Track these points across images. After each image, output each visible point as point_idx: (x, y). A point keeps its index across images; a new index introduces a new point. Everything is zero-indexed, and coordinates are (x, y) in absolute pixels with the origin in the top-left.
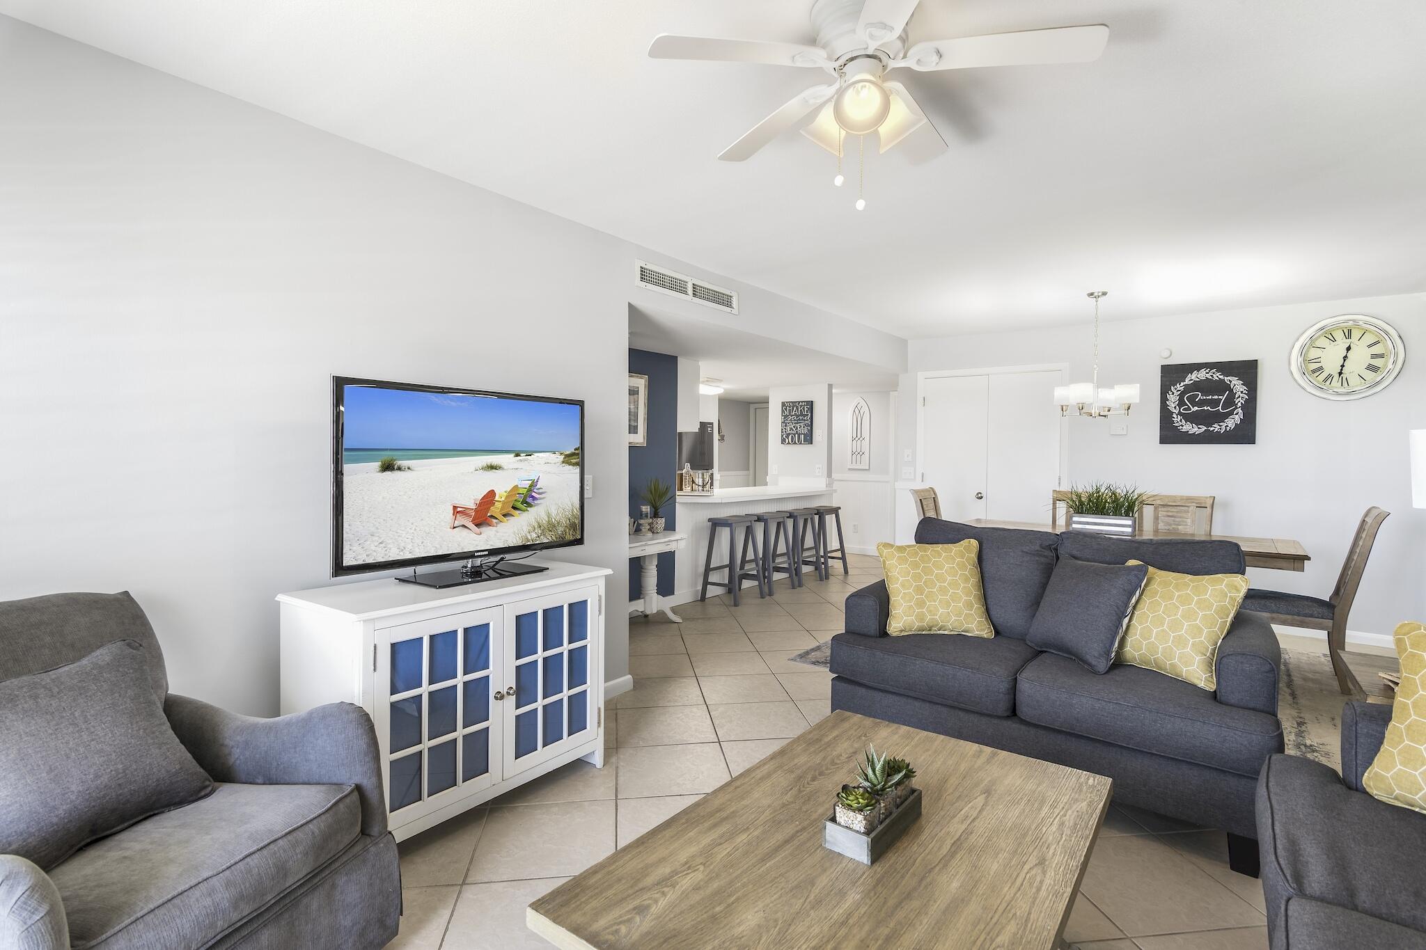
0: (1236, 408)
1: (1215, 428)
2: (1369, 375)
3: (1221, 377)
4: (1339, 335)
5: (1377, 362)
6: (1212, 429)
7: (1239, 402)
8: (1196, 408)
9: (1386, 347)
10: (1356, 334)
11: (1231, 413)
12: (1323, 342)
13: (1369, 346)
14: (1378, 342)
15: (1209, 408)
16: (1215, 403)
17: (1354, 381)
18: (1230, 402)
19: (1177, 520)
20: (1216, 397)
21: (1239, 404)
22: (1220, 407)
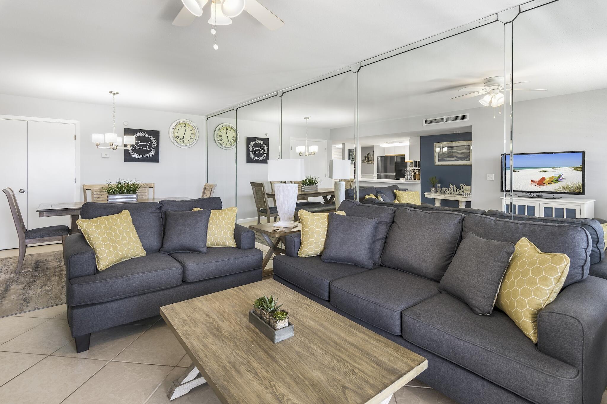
0: (153, 148)
1: (146, 156)
2: (190, 140)
3: (147, 136)
4: (183, 125)
5: (192, 136)
6: (144, 156)
7: (154, 146)
8: (138, 148)
9: (194, 131)
10: (187, 126)
11: (151, 150)
12: (178, 127)
13: (191, 131)
14: (192, 130)
15: (143, 148)
16: (145, 146)
17: (187, 142)
18: (151, 146)
19: (142, 193)
20: (146, 144)
21: (154, 147)
22: (147, 148)
